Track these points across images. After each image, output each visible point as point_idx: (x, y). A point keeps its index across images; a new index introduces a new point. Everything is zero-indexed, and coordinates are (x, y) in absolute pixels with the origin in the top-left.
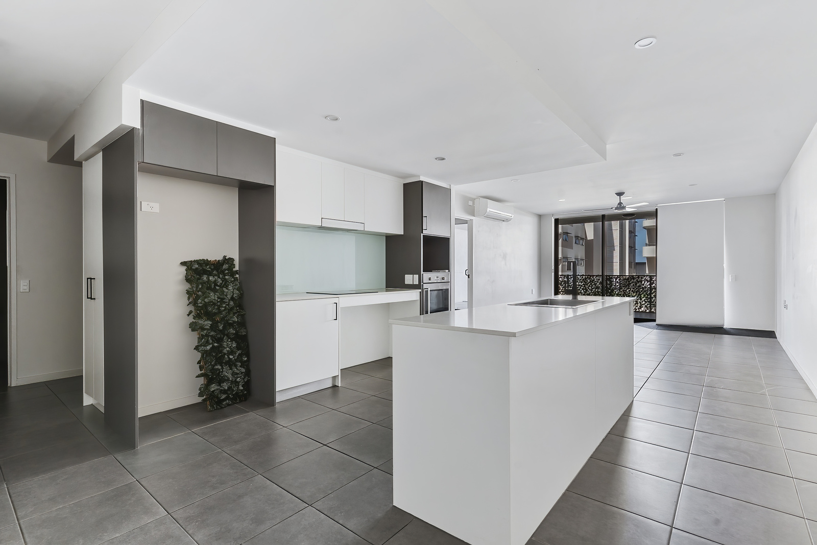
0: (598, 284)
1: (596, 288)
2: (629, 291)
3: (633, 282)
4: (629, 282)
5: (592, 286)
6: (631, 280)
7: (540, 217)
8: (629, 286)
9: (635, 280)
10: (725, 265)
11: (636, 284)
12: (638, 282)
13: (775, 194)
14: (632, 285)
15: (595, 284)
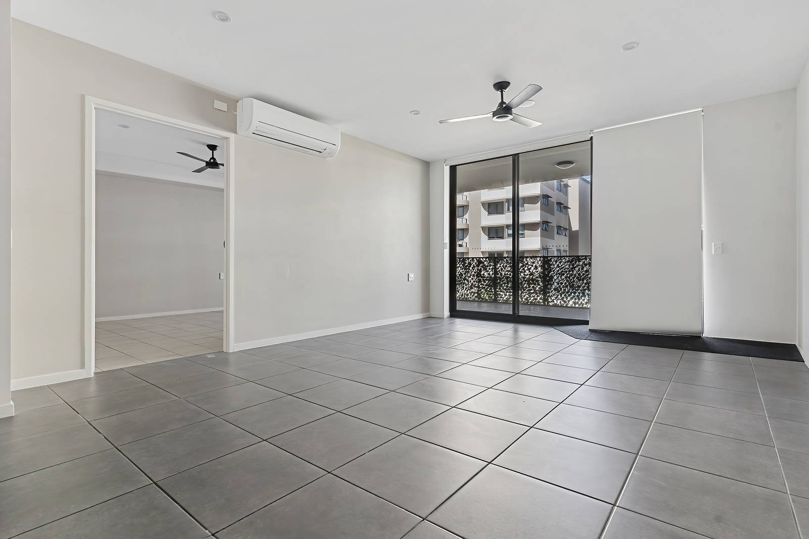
0: (533, 268)
1: (530, 275)
2: (574, 278)
3: (578, 265)
4: (573, 265)
5: (525, 272)
6: (576, 262)
7: (426, 165)
8: (573, 271)
9: (581, 263)
10: (704, 227)
11: (583, 268)
12: (586, 265)
13: (795, 89)
14: (577, 269)
15: (529, 269)
